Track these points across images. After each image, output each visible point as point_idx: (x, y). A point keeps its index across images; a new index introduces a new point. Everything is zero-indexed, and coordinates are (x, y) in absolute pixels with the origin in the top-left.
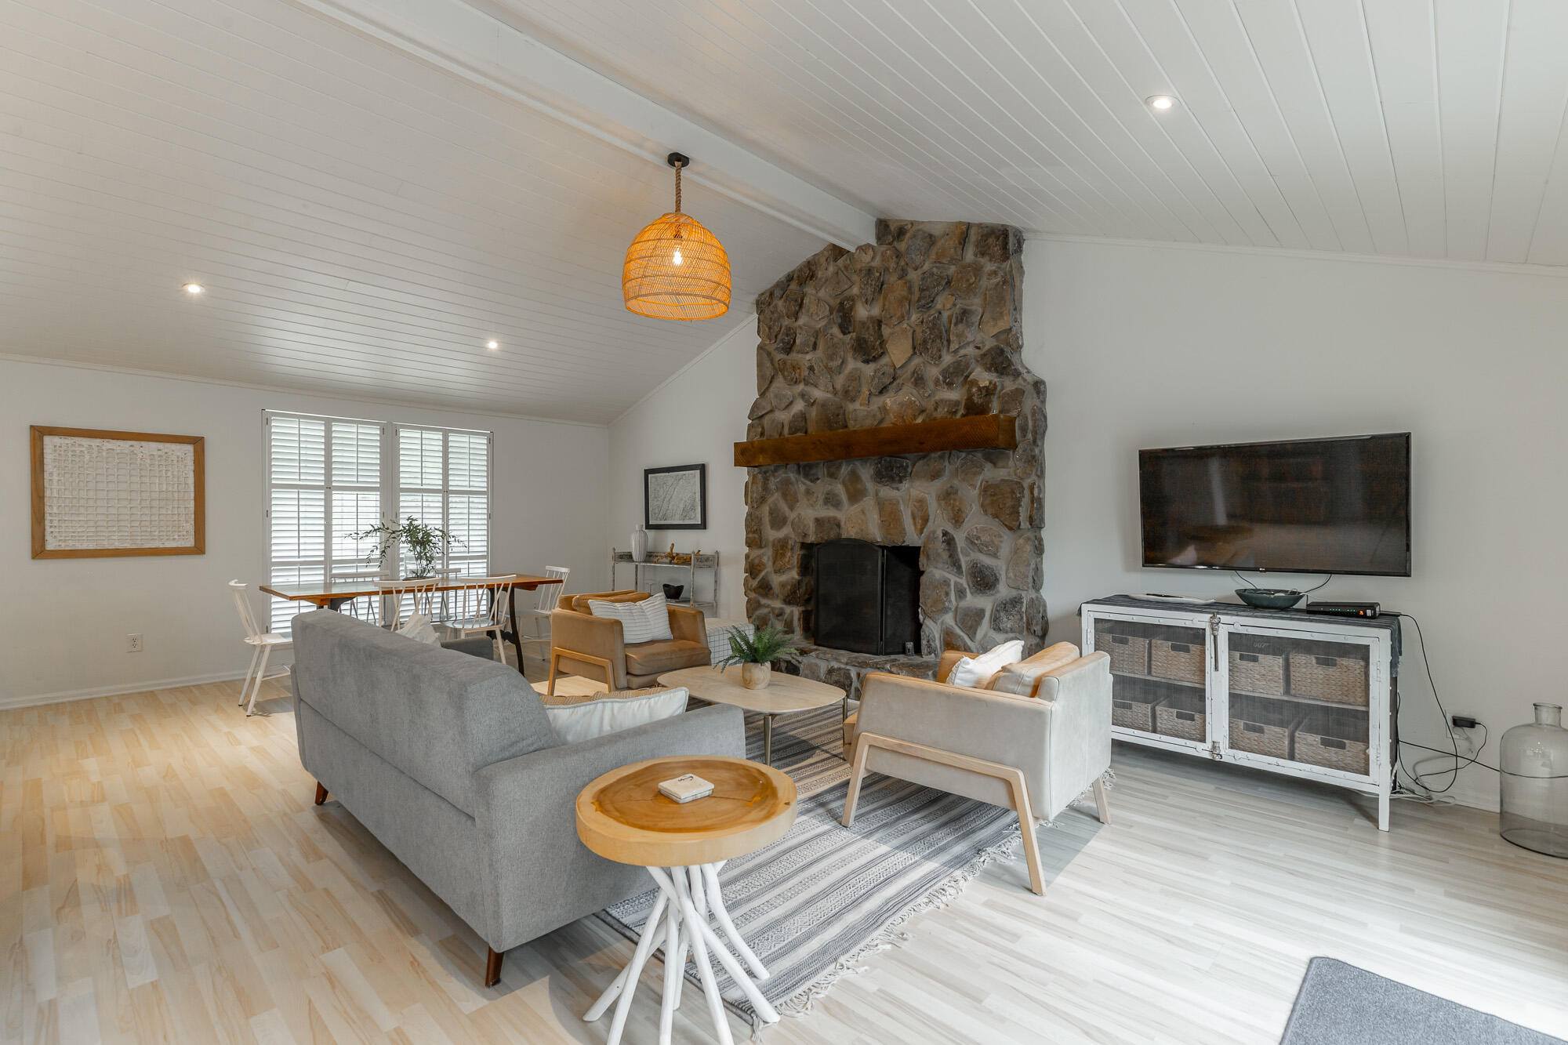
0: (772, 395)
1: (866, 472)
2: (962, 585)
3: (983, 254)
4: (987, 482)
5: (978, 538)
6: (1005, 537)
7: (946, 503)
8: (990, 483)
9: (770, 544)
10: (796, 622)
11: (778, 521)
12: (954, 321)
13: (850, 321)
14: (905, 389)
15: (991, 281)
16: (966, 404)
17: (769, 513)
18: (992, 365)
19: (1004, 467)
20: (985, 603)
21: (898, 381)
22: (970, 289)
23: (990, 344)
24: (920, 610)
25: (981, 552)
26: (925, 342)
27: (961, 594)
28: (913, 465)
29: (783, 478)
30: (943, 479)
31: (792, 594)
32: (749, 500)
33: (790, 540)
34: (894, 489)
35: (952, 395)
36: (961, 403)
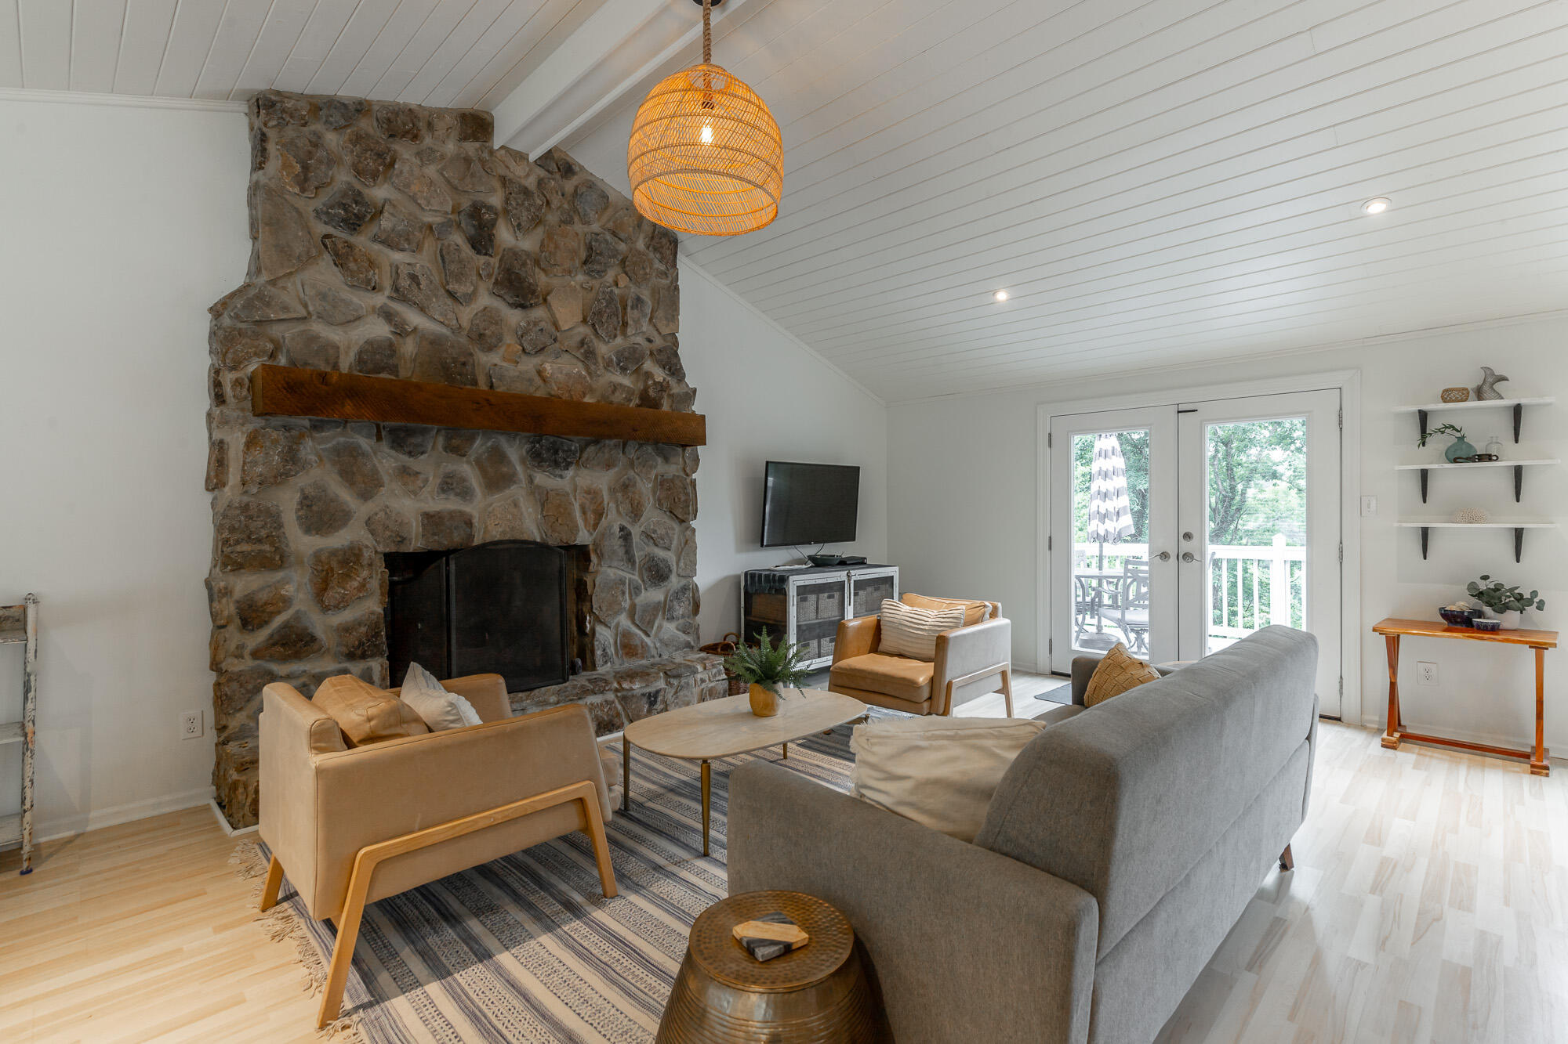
0: (307, 290)
1: (515, 452)
2: (637, 581)
3: (654, 250)
4: (661, 476)
5: (655, 532)
6: (676, 530)
7: (623, 496)
8: (665, 477)
9: (307, 561)
11: (323, 518)
12: (628, 303)
13: (490, 240)
14: (568, 358)
15: (663, 281)
16: (641, 395)
17: (302, 503)
18: (664, 363)
19: (676, 463)
20: (655, 595)
21: (557, 345)
22: (643, 279)
23: (660, 341)
24: (588, 619)
25: (657, 545)
26: (602, 313)
27: (636, 590)
28: (582, 450)
29: (338, 444)
30: (616, 469)
31: (369, 641)
32: (233, 477)
33: (360, 550)
34: (555, 476)
35: (626, 381)
36: (636, 392)
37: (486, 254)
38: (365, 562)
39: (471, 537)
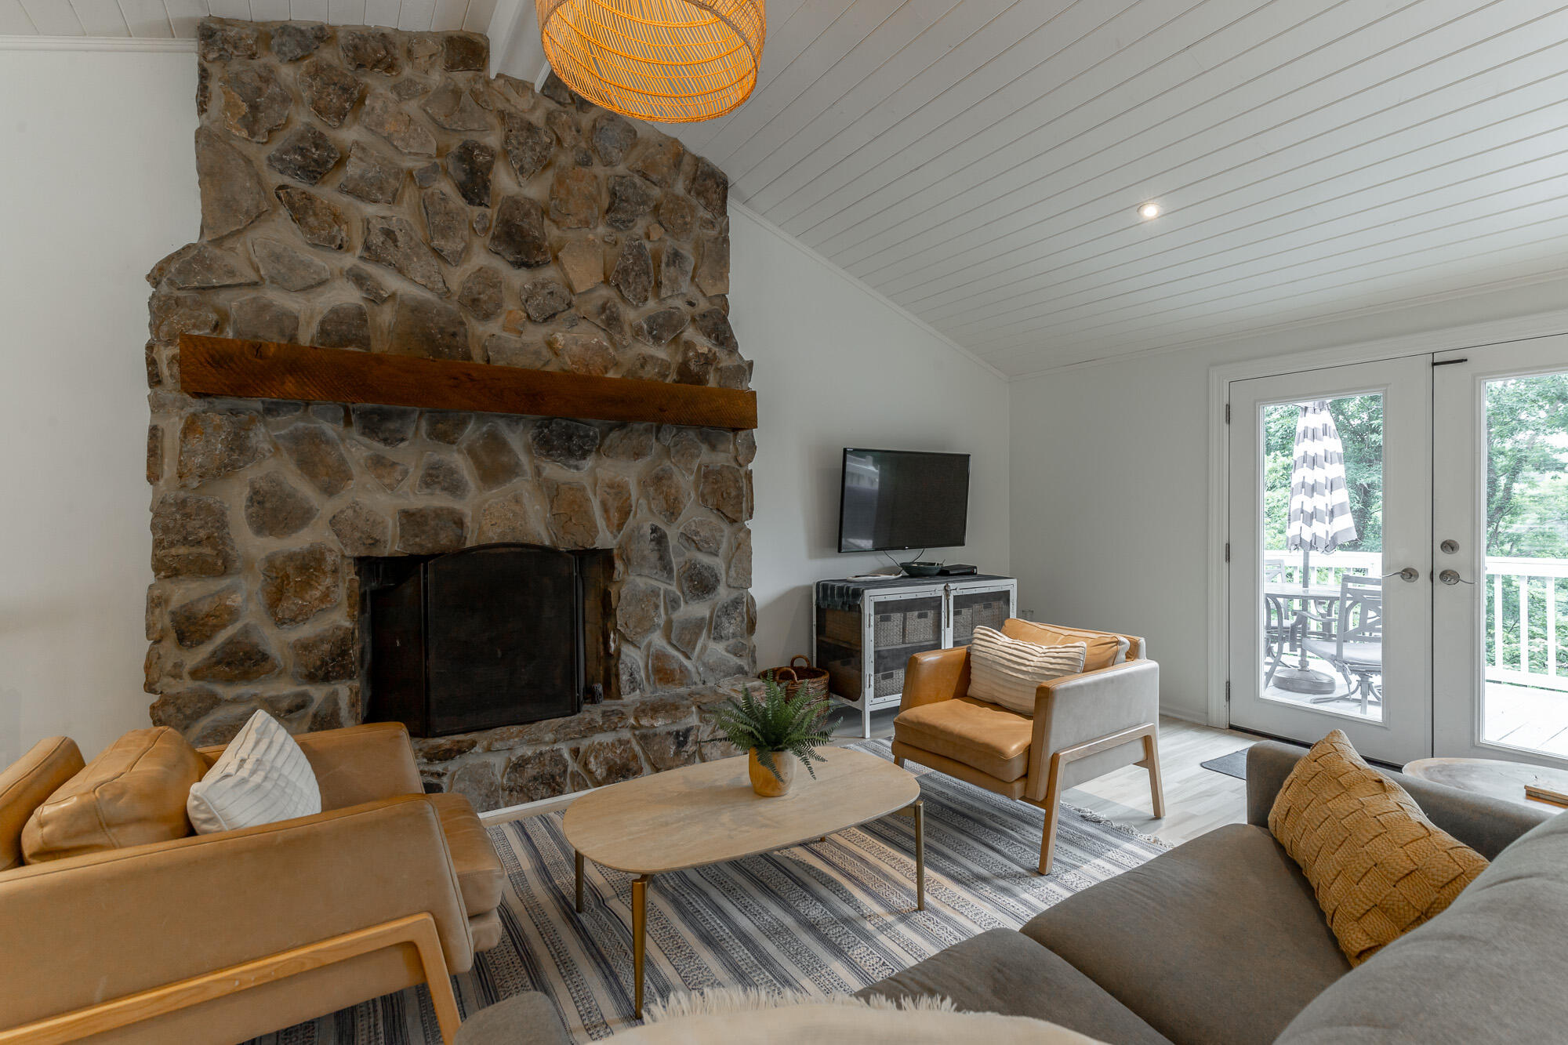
0: (257, 251)
1: (518, 439)
2: (674, 593)
3: (696, 194)
4: (706, 467)
5: (697, 533)
6: (727, 533)
7: (656, 490)
8: (710, 468)
9: (257, 566)
10: (345, 707)
12: (663, 259)
13: (483, 187)
14: (586, 326)
15: (705, 232)
16: (679, 369)
17: (249, 500)
18: (711, 331)
19: (724, 451)
20: (700, 609)
21: (573, 311)
22: (685, 229)
23: (704, 304)
24: (612, 637)
25: (699, 549)
26: (623, 272)
27: (673, 603)
28: (604, 436)
29: (296, 429)
30: (649, 458)
31: (333, 660)
32: (169, 469)
33: (322, 554)
34: (570, 467)
35: (661, 353)
36: (673, 366)
37: (480, 204)
38: (328, 568)
39: (462, 538)
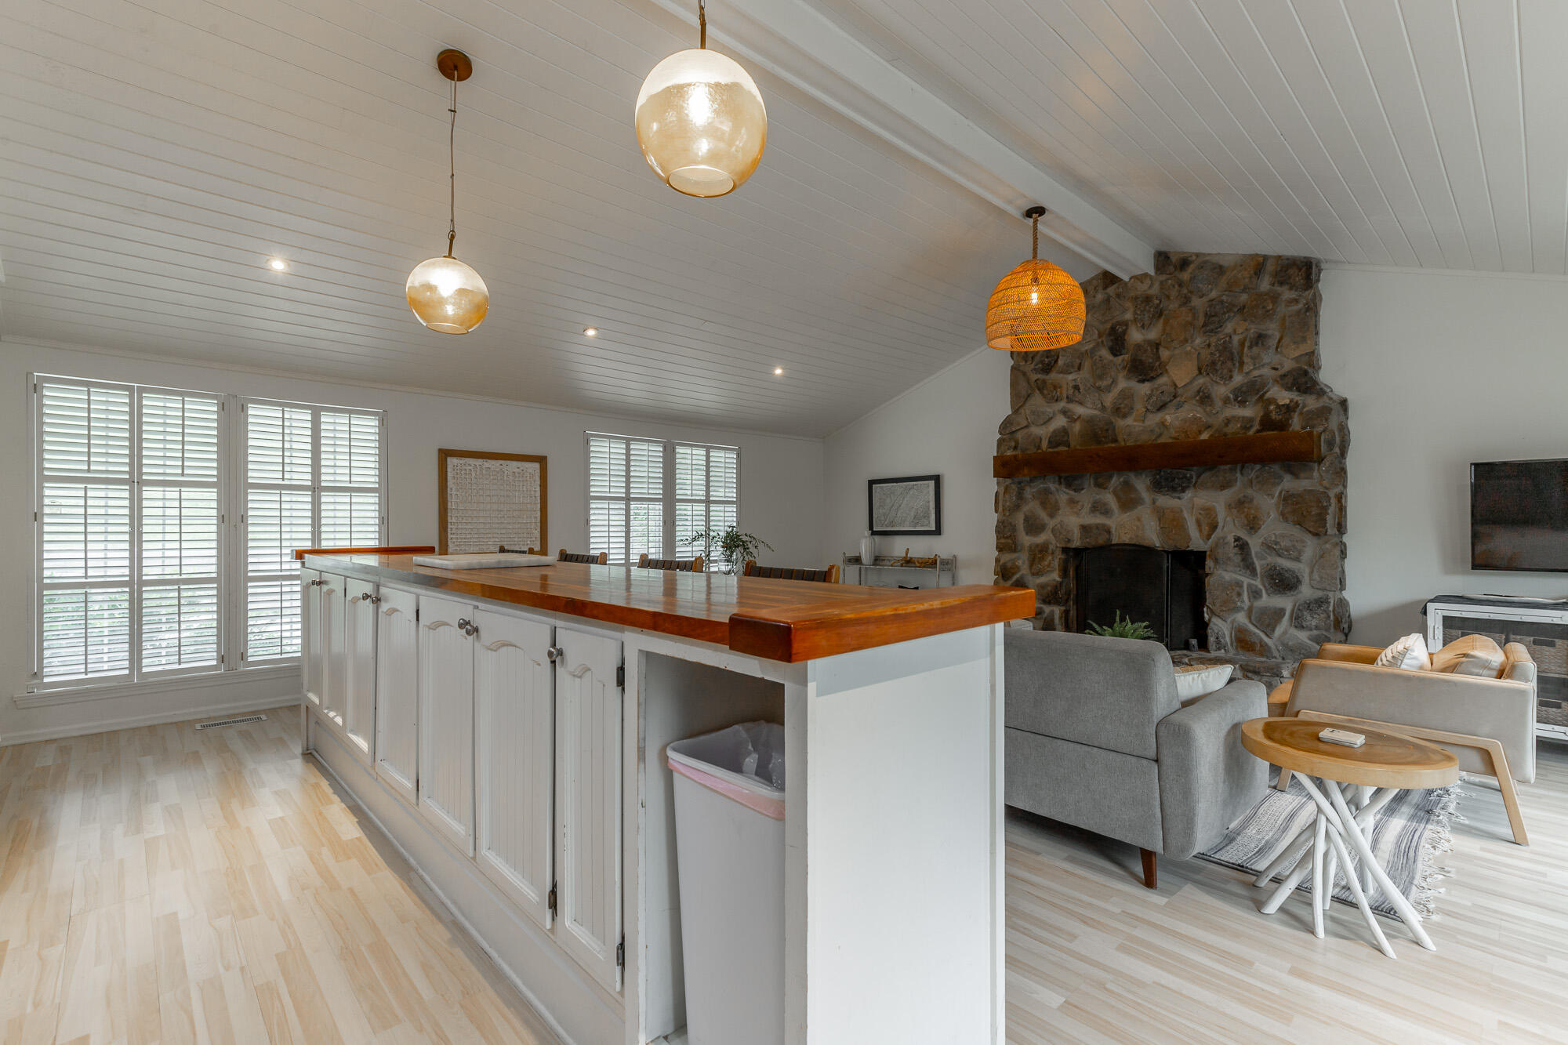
0: (1028, 412)
1: (1141, 484)
2: (1256, 586)
3: (1281, 284)
4: (1288, 491)
5: (1277, 543)
6: (1309, 543)
7: (1238, 511)
8: (1290, 493)
9: (1026, 549)
10: (1057, 620)
11: (1034, 527)
12: (1247, 344)
13: (1123, 344)
14: (1186, 406)
15: (1290, 308)
16: (1261, 421)
17: (1024, 520)
18: (1293, 385)
19: (1307, 478)
20: (1286, 602)
21: (1178, 399)
22: (1268, 315)
23: (1288, 365)
24: (1205, 609)
25: (1280, 556)
26: (1214, 363)
27: (1255, 594)
28: (1198, 477)
29: (1041, 488)
30: (1234, 489)
31: (1053, 595)
33: (1049, 545)
34: (1174, 498)
35: (1247, 412)
36: (1256, 420)
37: (1122, 355)
38: (1050, 551)
39: (1110, 540)
